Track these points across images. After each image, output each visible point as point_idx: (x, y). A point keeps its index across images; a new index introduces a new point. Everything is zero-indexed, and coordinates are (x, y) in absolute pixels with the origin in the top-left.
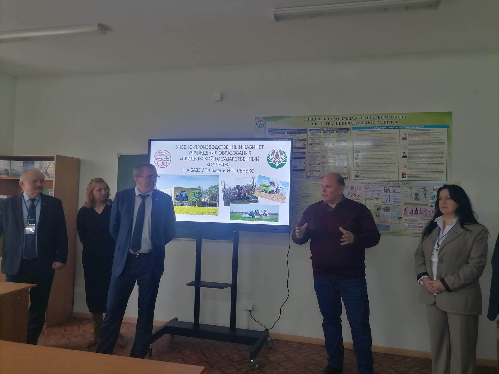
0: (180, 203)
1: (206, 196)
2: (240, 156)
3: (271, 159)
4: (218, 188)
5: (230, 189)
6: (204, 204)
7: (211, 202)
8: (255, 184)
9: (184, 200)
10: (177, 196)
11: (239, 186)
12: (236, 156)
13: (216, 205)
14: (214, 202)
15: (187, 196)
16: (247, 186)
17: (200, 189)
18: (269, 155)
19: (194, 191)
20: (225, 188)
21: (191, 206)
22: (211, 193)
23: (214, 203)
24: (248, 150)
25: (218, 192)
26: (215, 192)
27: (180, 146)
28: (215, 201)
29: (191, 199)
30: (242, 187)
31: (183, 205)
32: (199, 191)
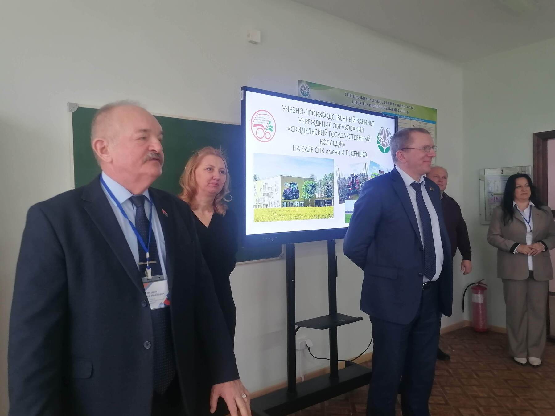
0: (289, 202)
1: (320, 189)
2: (354, 132)
3: (380, 140)
4: (333, 178)
5: (345, 179)
6: (318, 203)
7: (326, 198)
8: (367, 173)
9: (295, 197)
10: (285, 191)
11: (353, 174)
12: (349, 132)
13: (331, 203)
14: (329, 198)
15: (298, 191)
16: (361, 175)
17: (313, 180)
18: (378, 134)
19: (307, 182)
20: (340, 178)
21: (303, 206)
22: (326, 185)
23: (329, 200)
24: (360, 126)
25: (332, 183)
26: (330, 184)
27: (287, 108)
28: (330, 197)
29: (303, 195)
30: (356, 176)
31: (292, 205)
32: (312, 183)
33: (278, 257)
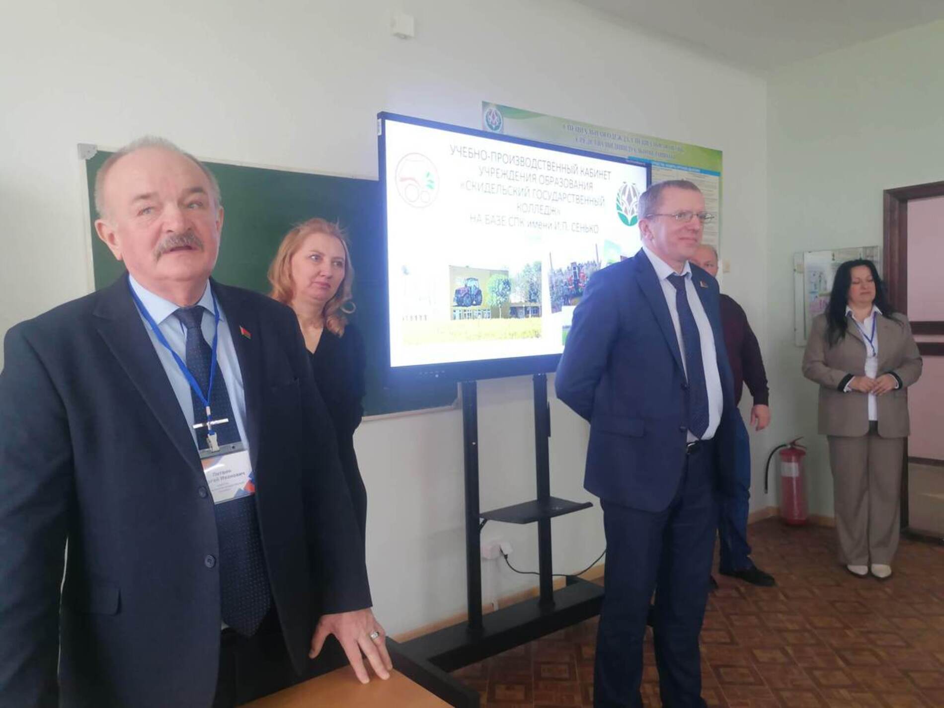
0: (465, 311)
1: (518, 289)
2: (572, 191)
3: (621, 203)
4: (540, 270)
5: (561, 270)
6: (514, 312)
7: (528, 304)
8: (599, 261)
9: (474, 303)
10: (458, 292)
11: (575, 263)
12: (569, 191)
13: (536, 312)
14: (533, 304)
15: (479, 293)
16: (588, 264)
17: (506, 273)
18: (618, 194)
19: (495, 277)
20: (552, 269)
21: (489, 317)
22: (528, 282)
23: (534, 307)
24: (586, 179)
25: (539, 278)
26: (535, 279)
27: (459, 150)
28: (535, 301)
29: (489, 299)
30: (580, 267)
31: (470, 316)
32: (504, 277)
33: (450, 405)
